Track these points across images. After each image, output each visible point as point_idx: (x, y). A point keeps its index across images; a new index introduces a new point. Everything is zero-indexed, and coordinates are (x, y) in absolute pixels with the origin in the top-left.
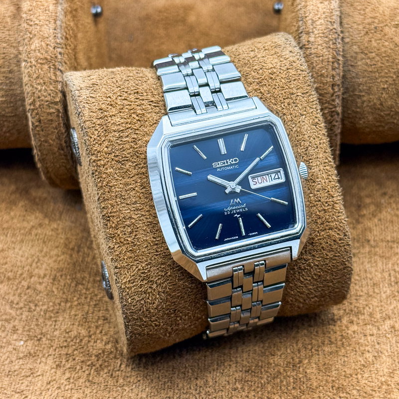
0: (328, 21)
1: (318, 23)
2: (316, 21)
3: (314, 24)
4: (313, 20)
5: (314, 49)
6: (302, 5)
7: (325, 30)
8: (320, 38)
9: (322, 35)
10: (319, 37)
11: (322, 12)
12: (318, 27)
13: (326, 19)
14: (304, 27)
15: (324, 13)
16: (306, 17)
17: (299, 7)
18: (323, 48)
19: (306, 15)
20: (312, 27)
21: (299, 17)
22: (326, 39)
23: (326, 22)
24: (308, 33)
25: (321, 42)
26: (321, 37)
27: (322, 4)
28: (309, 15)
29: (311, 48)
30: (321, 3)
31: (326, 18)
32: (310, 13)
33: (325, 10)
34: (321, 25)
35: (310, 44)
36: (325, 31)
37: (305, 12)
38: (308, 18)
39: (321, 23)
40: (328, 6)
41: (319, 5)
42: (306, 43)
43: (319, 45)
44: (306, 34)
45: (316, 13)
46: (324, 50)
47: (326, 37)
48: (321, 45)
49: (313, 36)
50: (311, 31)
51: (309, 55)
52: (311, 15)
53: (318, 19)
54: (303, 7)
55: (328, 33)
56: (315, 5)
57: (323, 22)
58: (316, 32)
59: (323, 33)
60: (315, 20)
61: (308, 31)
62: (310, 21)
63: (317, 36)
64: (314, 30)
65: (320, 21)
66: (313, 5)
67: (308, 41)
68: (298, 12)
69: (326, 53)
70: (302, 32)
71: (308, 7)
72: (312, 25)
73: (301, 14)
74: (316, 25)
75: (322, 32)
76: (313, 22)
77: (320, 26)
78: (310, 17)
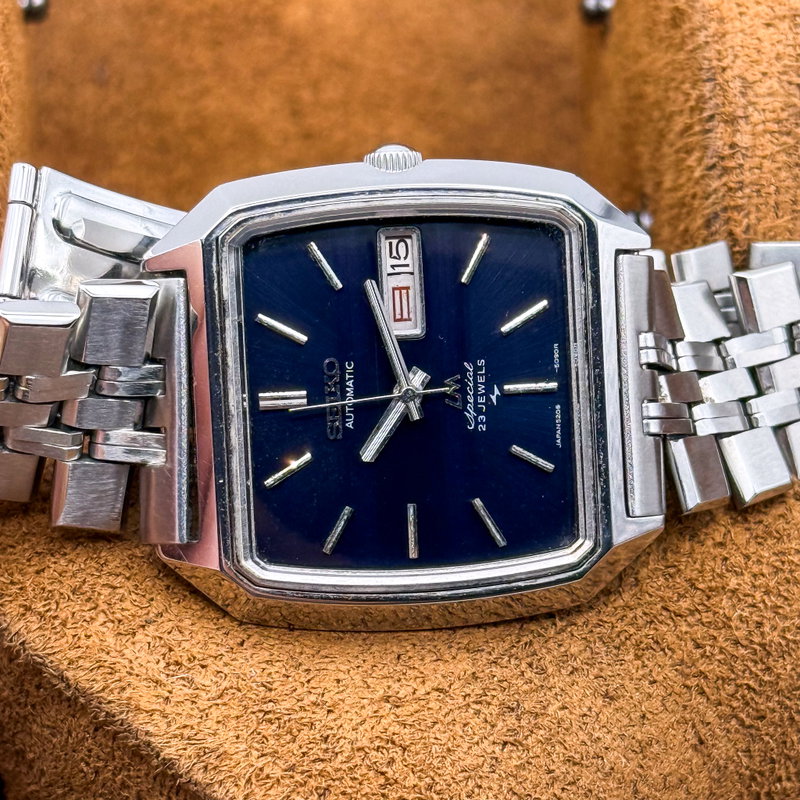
0: (790, 83)
1: (762, 89)
2: (755, 82)
3: (750, 93)
4: (744, 79)
5: (751, 169)
6: (711, 31)
7: (783, 110)
8: (768, 136)
9: (775, 127)
10: (765, 131)
11: (773, 55)
12: (762, 101)
13: (785, 78)
14: (719, 101)
15: (778, 57)
16: (724, 69)
17: (702, 37)
18: (779, 169)
19: (724, 64)
20: (743, 101)
21: (701, 69)
22: (785, 139)
23: (786, 86)
24: (732, 120)
25: (770, 149)
26: (772, 133)
27: (772, 30)
28: (733, 62)
29: (741, 165)
30: (768, 25)
31: (785, 73)
32: (736, 56)
33: (780, 48)
34: (770, 95)
35: (739, 155)
36: (784, 115)
37: (719, 52)
38: (729, 74)
39: (771, 88)
40: (791, 36)
41: (762, 32)
42: (727, 152)
43: (764, 157)
44: (726, 122)
45: (755, 56)
46: (783, 174)
47: (788, 134)
48: (772, 157)
49: (748, 128)
50: (740, 113)
51: (737, 190)
52: (739, 62)
53: (760, 76)
54: (713, 36)
55: (792, 120)
56: (748, 31)
57: (776, 86)
58: (756, 117)
59: (778, 121)
60: (750, 78)
61: (730, 114)
62: (738, 83)
63: (760, 128)
64: (751, 109)
65: (768, 83)
66: (742, 31)
67: (733, 146)
68: (699, 54)
69: (786, 183)
70: (711, 117)
71: (728, 37)
72: (744, 94)
73: (710, 60)
74: (757, 96)
75: (773, 116)
76: (747, 85)
77: (768, 99)
78: (736, 72)
